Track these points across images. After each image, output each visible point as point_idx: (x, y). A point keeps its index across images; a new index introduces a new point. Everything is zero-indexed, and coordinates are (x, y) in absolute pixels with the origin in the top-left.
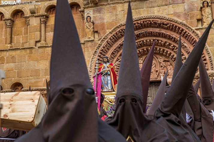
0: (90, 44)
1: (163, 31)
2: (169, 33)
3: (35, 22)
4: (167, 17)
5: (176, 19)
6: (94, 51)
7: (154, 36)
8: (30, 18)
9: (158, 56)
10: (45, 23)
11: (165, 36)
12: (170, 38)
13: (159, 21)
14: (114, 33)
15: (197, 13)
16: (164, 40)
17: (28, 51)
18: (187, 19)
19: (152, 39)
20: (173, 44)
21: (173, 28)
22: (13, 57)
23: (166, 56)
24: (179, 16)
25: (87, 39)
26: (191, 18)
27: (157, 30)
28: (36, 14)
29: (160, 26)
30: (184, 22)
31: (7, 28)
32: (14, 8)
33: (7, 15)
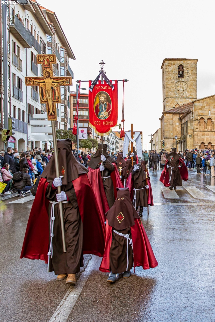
8: (214, 121)
22: (208, 134)
31: (205, 124)
32: (208, 117)
33: (206, 119)
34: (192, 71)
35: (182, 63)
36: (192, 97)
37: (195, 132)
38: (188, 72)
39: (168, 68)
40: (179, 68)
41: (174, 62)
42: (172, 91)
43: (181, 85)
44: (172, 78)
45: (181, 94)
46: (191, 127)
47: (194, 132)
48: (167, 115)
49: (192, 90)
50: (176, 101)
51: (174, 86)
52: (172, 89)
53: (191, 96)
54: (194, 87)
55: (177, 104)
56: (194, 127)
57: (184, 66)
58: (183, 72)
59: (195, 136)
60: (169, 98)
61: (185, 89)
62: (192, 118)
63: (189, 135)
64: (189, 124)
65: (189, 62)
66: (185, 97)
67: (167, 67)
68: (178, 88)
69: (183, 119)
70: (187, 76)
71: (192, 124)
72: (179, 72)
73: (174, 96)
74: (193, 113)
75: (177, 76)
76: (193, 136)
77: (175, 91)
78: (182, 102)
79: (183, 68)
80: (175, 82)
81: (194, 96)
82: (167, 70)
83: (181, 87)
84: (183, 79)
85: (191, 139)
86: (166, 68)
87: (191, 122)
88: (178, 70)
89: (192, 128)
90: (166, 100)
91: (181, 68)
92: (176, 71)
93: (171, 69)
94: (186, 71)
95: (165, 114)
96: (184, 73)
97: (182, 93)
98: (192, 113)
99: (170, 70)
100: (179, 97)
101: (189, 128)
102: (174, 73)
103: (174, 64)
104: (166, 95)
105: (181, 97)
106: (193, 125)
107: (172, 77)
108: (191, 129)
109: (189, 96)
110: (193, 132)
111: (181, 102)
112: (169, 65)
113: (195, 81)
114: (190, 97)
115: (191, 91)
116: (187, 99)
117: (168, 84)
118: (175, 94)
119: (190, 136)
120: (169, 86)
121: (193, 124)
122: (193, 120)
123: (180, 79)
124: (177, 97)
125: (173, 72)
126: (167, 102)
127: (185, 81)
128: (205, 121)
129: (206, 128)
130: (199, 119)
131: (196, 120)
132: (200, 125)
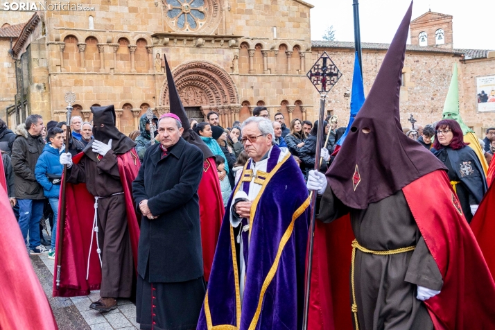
0: (159, 76)
1: (207, 72)
2: (210, 73)
3: (109, 50)
4: (214, 63)
5: (219, 65)
6: (163, 83)
7: (200, 74)
8: (105, 46)
9: (195, 88)
10: (116, 51)
11: (207, 75)
12: (210, 77)
13: (208, 65)
14: (177, 70)
15: (231, 62)
16: (206, 78)
17: (105, 76)
18: (224, 66)
19: (197, 76)
20: (211, 81)
21: (215, 72)
22: (91, 81)
23: (202, 89)
24: (220, 64)
25: (156, 73)
26: (228, 66)
27: (203, 71)
28: (111, 44)
29: (207, 68)
30: (223, 68)
31: (80, 52)
32: (88, 34)
33: (82, 40)
37: (52, 76)
46: (40, 61)
47: (50, 75)
56: (48, 63)
59: (54, 88)
62: (41, 36)
63: (36, 84)
64: (34, 55)
71: (42, 52)
74: (44, 25)
76: (47, 88)
85: (42, 96)
87: (40, 47)
89: (45, 65)
98: (40, 24)
101: (35, 66)
106: (45, 55)
108: (41, 68)
110: (47, 76)
119: (39, 87)
121: (46, 52)
122: (47, 42)
128: (78, 45)
129: (83, 64)
130: (62, 39)
131: (54, 42)
132: (65, 56)
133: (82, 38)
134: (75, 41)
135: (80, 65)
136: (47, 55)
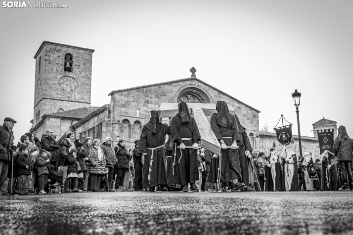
31: (130, 129)
32: (136, 119)
33: (132, 123)
34: (85, 64)
35: (70, 51)
36: (84, 101)
38: (79, 66)
39: (50, 56)
40: (66, 58)
41: (59, 48)
42: (54, 89)
43: (68, 83)
44: (55, 71)
45: (68, 95)
46: (107, 133)
48: (51, 119)
49: (84, 90)
50: (60, 104)
51: (57, 82)
52: (53, 86)
53: (83, 99)
54: (87, 87)
55: (61, 109)
56: (112, 135)
57: (74, 56)
58: (71, 65)
60: (48, 99)
61: (73, 88)
62: (107, 119)
64: (104, 129)
65: (81, 51)
66: (73, 100)
67: (48, 54)
68: (64, 86)
69: (78, 127)
70: (78, 70)
71: (109, 128)
72: (66, 64)
73: (57, 97)
74: (109, 112)
75: (62, 68)
77: (58, 89)
78: (68, 107)
79: (71, 59)
80: (60, 76)
81: (87, 100)
82: (47, 58)
83: (68, 85)
84: (71, 75)
86: (46, 55)
87: (108, 125)
88: (64, 59)
90: (43, 102)
91: (68, 58)
92: (62, 61)
93: (53, 56)
94: (77, 64)
95: (47, 118)
96: (73, 66)
97: (68, 93)
98: (107, 111)
99: (52, 58)
100: (64, 99)
101: (104, 136)
102: (58, 64)
103: (59, 51)
104: (44, 94)
105: (67, 99)
107: (55, 68)
109: (79, 98)
111: (66, 106)
112: (51, 51)
113: (89, 78)
114: (81, 101)
115: (83, 92)
116: (77, 103)
117: (48, 79)
118: (57, 94)
120: (49, 82)
121: (111, 128)
122: (112, 122)
123: (68, 73)
124: (62, 99)
125: (57, 62)
126: (45, 104)
127: (74, 77)
128: (130, 126)
129: (132, 137)
130: (121, 121)
131: (116, 122)
132: (122, 132)
133: (132, 121)
134: (128, 123)
135: (130, 137)
136: (111, 130)
